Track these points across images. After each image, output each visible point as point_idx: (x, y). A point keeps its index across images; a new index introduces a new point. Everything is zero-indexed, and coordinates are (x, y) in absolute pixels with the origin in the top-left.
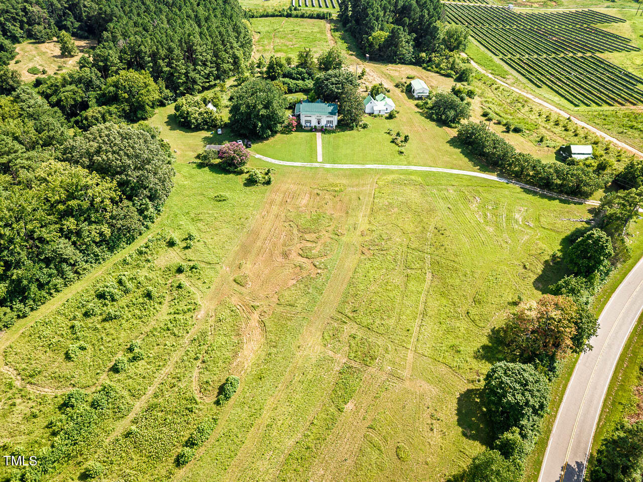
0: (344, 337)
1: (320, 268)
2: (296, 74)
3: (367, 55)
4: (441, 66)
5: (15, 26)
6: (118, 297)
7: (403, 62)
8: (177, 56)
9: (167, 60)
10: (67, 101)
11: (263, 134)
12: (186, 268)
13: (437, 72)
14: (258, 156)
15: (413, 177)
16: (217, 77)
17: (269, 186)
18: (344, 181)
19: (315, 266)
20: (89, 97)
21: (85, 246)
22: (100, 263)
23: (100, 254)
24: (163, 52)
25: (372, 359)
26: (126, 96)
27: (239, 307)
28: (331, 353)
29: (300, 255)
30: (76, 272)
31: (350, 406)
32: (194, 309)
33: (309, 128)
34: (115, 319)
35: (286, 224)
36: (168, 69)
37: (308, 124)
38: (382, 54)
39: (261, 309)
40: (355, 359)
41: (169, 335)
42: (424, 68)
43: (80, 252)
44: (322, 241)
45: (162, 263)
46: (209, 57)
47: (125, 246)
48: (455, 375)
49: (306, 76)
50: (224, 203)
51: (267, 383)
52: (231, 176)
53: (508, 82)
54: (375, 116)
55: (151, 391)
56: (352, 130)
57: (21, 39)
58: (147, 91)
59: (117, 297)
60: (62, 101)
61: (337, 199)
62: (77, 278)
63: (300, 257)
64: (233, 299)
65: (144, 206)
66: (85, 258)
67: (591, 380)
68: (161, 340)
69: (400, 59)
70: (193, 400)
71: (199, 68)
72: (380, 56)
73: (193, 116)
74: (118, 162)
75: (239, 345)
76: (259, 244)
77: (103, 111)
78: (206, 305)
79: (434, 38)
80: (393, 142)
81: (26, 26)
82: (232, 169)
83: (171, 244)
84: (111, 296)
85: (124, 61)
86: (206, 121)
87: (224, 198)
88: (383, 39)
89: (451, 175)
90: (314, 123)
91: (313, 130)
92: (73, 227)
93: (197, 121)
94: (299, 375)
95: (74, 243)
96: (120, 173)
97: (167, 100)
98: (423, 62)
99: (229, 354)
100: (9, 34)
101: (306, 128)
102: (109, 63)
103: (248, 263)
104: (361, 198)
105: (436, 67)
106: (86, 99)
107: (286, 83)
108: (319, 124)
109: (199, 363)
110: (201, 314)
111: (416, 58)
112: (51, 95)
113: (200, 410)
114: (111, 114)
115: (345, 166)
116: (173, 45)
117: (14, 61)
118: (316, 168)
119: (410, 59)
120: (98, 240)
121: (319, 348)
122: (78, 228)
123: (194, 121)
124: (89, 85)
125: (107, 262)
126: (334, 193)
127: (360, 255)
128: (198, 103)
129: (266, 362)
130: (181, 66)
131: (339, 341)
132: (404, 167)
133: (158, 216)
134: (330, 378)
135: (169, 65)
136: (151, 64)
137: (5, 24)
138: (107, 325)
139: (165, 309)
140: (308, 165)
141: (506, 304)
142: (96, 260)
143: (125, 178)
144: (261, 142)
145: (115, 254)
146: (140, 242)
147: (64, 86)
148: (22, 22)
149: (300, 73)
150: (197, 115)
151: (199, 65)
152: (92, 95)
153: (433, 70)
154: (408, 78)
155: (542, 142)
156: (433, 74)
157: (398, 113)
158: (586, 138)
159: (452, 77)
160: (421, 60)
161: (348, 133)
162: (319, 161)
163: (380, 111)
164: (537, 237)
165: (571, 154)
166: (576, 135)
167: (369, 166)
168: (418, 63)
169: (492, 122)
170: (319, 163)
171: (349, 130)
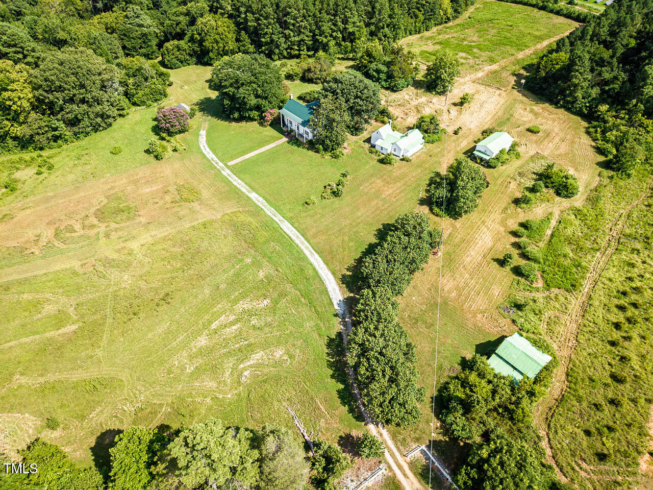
3: (523, 81)
4: (609, 134)
13: (595, 140)
14: (203, 132)
15: (261, 233)
18: (206, 194)
23: (11, 146)
29: (57, 229)
33: (286, 130)
35: (101, 199)
37: (289, 125)
42: (588, 128)
44: (88, 231)
54: (371, 152)
56: (318, 152)
61: (168, 206)
63: (54, 231)
80: (325, 187)
90: (295, 127)
91: (288, 133)
98: (596, 118)
101: (284, 128)
104: (184, 218)
105: (602, 132)
108: (298, 129)
111: (590, 109)
115: (237, 182)
118: (214, 168)
119: (580, 108)
120: (12, 135)
126: (177, 199)
127: (79, 264)
140: (215, 161)
144: (230, 122)
153: (594, 135)
154: (529, 130)
155: (521, 310)
156: (586, 141)
157: (407, 161)
158: (623, 359)
159: (606, 156)
160: (596, 115)
161: (311, 153)
162: (229, 164)
163: (382, 148)
164: (221, 396)
165: (493, 352)
166: (613, 344)
167: (253, 196)
168: (590, 116)
169: (514, 240)
170: (226, 165)
171: (316, 152)
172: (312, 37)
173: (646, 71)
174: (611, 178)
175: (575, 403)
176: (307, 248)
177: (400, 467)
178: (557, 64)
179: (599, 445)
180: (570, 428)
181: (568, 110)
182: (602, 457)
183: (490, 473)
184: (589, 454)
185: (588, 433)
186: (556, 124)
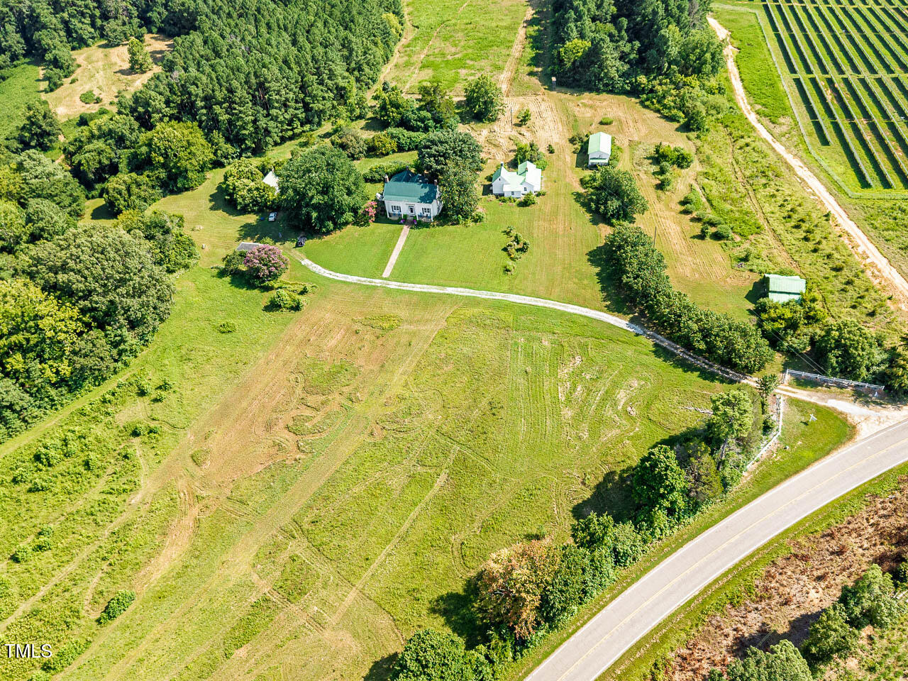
0: (283, 557)
1: (303, 452)
2: (416, 120)
3: (554, 79)
4: (666, 101)
5: (83, 23)
6: (55, 461)
7: (611, 90)
8: (240, 99)
9: (226, 105)
10: (88, 164)
11: (321, 228)
12: (144, 431)
13: (658, 111)
14: (306, 262)
15: (502, 315)
16: (308, 121)
17: (298, 313)
18: (403, 313)
19: (298, 448)
20: (120, 158)
21: (36, 389)
22: (56, 409)
23: (56, 398)
24: (219, 95)
25: (299, 594)
26: (162, 160)
27: (182, 495)
28: (255, 577)
29: (287, 427)
30: (24, 421)
31: (241, 652)
32: (131, 490)
33: (396, 218)
34: (42, 490)
35: (292, 377)
36: (227, 116)
37: (397, 212)
38: (577, 77)
39: (204, 502)
40: (280, 590)
41: (91, 521)
42: (642, 103)
43: (31, 395)
44: (327, 409)
45: (123, 419)
46: (291, 95)
47: (91, 389)
48: (394, 632)
49: (431, 123)
50: (229, 335)
51: (165, 605)
52: (256, 291)
53: (777, 130)
54: (504, 201)
55: (43, 591)
56: (458, 224)
57: (90, 41)
58: (189, 153)
59: (53, 462)
60: (82, 165)
61: (379, 342)
62: (24, 427)
63: (286, 431)
64: (180, 483)
65: (118, 338)
66: (37, 403)
67: (572, 669)
68: (78, 528)
69: (607, 85)
70: (76, 613)
71: (273, 112)
72: (575, 80)
73: (240, 193)
74: (80, 285)
75: (158, 549)
76: (244, 404)
77: (129, 181)
78: (147, 485)
79: (662, 53)
80: (505, 249)
81: (99, 22)
82: (257, 283)
83: (142, 393)
84: (47, 459)
85: (172, 105)
86: (257, 201)
87: (229, 329)
88: (580, 54)
89: (563, 314)
90: (405, 211)
91: (403, 220)
92: (19, 366)
93: (244, 200)
94: (205, 600)
95: (22, 385)
96: (85, 298)
97: (227, 158)
98: (643, 91)
99: (142, 559)
100: (74, 35)
101: (392, 218)
102: (150, 109)
103: (219, 432)
104: (412, 344)
105: (659, 102)
106: (116, 160)
107: (395, 137)
108: (412, 211)
109: (105, 566)
110: (136, 499)
111: (632, 84)
112: (75, 153)
113: (79, 626)
114: (138, 185)
115: (417, 288)
116: (235, 84)
117: (69, 80)
118: (375, 288)
119: (622, 87)
120: (54, 380)
121: (245, 568)
122: (27, 367)
123: (240, 200)
124: (120, 141)
125: (66, 408)
126: (379, 332)
127: (366, 436)
128: (252, 173)
129: (179, 575)
130: (248, 112)
131: (274, 562)
132: (499, 296)
133: (144, 348)
134: (239, 611)
135: (229, 110)
136: (204, 111)
137: (70, 21)
138: (32, 496)
139: (101, 485)
140: (365, 281)
141: (523, 537)
142: (52, 405)
143: (89, 305)
144: (320, 238)
145: (77, 398)
146: (110, 385)
147: (89, 141)
148: (92, 17)
149: (422, 120)
150: (245, 193)
151: (276, 108)
152: (125, 154)
153: (652, 107)
154: (601, 123)
155: (748, 261)
156: (650, 114)
157: (543, 195)
158: (829, 256)
159: (678, 122)
160: (640, 88)
161: (449, 228)
162: (384, 276)
163: (513, 193)
164: (632, 434)
165: (769, 291)
166: (815, 251)
167: (450, 290)
168: (635, 91)
169: (689, 217)
170: (382, 279)
171: (453, 224)
172: (304, 107)
173: (663, 36)
174: (698, 137)
175: (831, 296)
176: (556, 305)
177: (787, 391)
178: (579, 52)
179: (864, 310)
180: (844, 310)
181: (611, 92)
182: (872, 314)
183: (848, 343)
184: (865, 318)
185: (854, 307)
186: (615, 109)
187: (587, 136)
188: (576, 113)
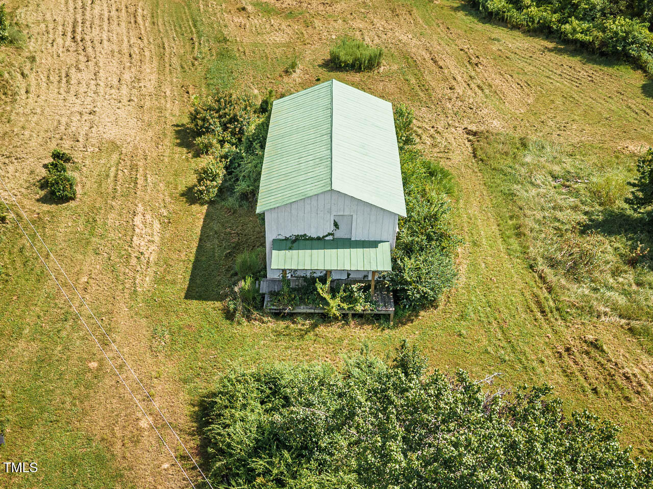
186: (380, 23)
187: (265, 109)
188: (231, 31)
